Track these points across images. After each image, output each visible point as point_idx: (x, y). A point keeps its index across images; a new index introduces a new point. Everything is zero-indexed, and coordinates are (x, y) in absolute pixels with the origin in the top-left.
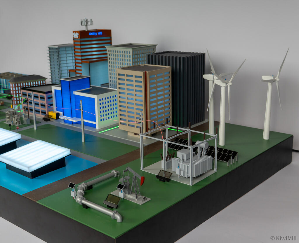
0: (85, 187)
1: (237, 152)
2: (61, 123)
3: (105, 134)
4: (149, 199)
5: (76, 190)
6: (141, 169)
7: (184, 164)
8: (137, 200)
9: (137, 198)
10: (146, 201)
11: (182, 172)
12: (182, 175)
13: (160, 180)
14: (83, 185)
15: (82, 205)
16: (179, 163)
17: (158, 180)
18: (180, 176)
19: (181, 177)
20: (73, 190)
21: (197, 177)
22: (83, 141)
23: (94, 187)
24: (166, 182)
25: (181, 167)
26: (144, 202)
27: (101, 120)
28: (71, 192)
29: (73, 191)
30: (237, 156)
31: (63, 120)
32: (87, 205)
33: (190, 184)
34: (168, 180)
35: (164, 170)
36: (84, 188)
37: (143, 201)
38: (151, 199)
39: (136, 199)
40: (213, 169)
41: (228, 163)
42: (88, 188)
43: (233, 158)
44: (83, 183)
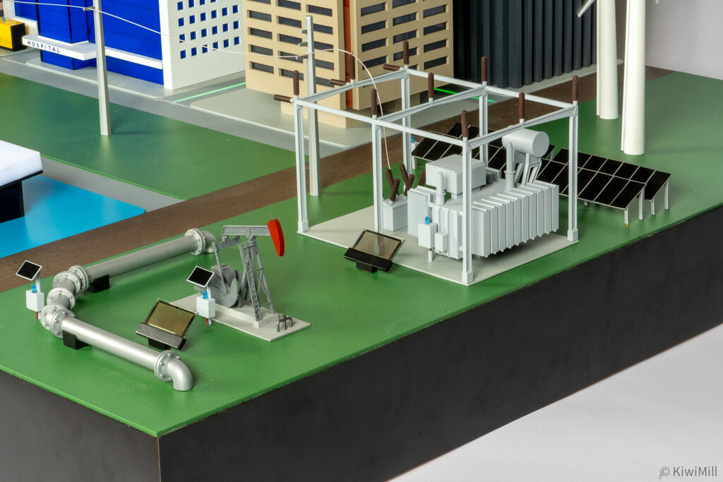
0: (81, 280)
1: (669, 175)
2: (28, 64)
3: (193, 107)
4: (301, 324)
5: (46, 290)
6: (300, 231)
7: (445, 210)
8: (260, 326)
9: (258, 318)
10: (290, 330)
11: (439, 239)
12: (439, 248)
13: (359, 266)
14: (74, 275)
15: (61, 336)
16: (431, 205)
17: (353, 265)
18: (435, 256)
19: (438, 259)
20: (34, 287)
21: (492, 256)
22: (104, 131)
23: (116, 284)
24: (381, 274)
25: (435, 220)
26: (283, 333)
27: (183, 54)
28: (29, 293)
29: (35, 292)
30: (666, 189)
31: (39, 54)
32: (79, 338)
33: (464, 281)
34: (387, 266)
35: (376, 230)
36: (78, 285)
37: (279, 330)
38: (309, 324)
39: (256, 324)
40: (562, 231)
41: (626, 213)
42: (90, 284)
43: (649, 196)
44: (74, 268)
